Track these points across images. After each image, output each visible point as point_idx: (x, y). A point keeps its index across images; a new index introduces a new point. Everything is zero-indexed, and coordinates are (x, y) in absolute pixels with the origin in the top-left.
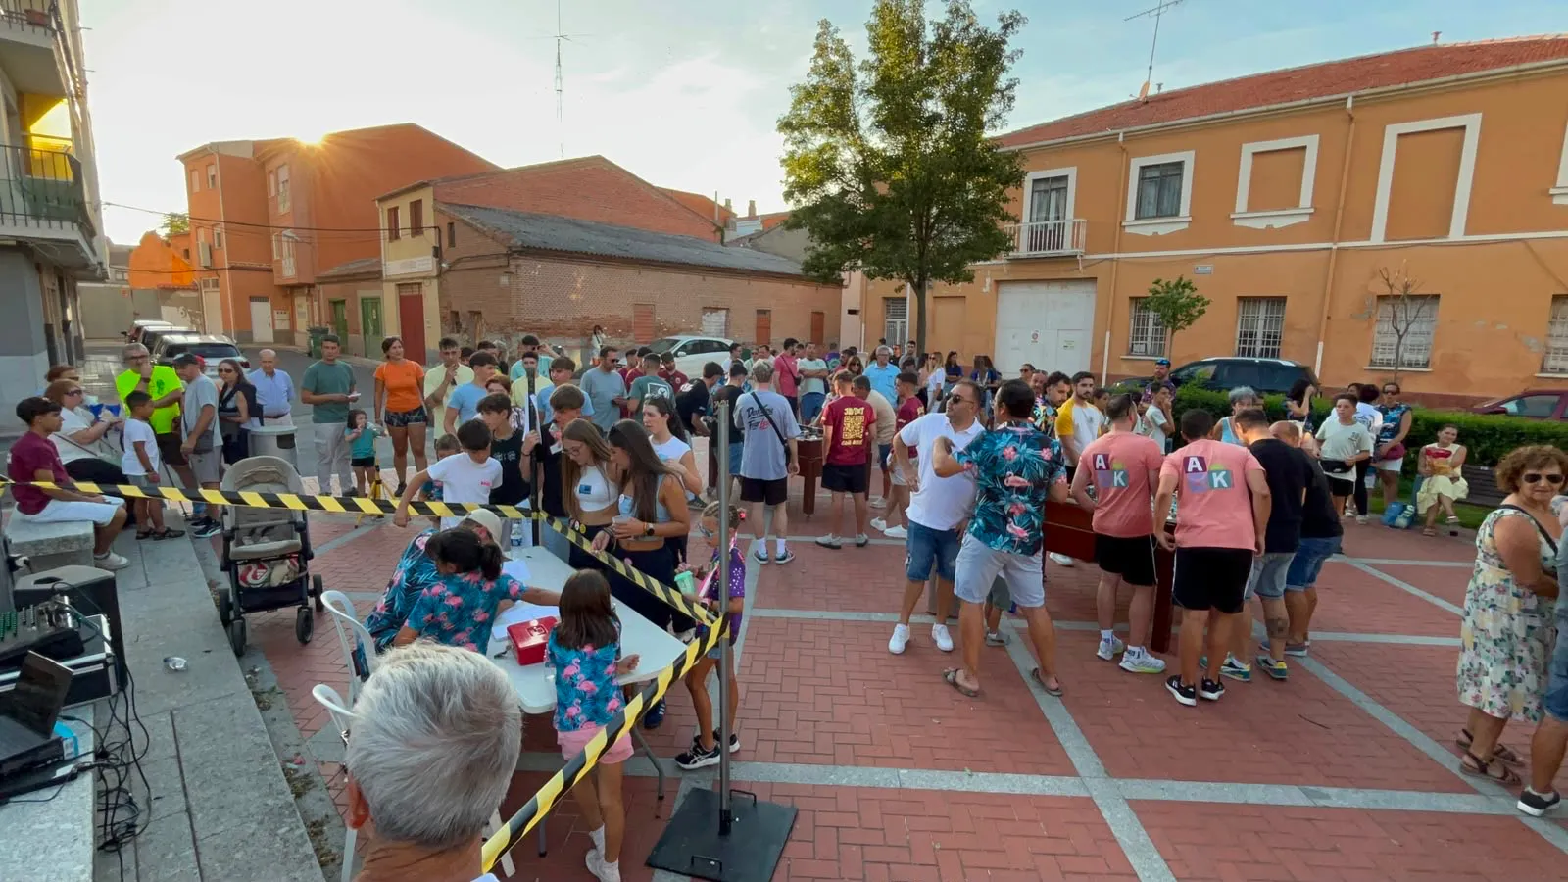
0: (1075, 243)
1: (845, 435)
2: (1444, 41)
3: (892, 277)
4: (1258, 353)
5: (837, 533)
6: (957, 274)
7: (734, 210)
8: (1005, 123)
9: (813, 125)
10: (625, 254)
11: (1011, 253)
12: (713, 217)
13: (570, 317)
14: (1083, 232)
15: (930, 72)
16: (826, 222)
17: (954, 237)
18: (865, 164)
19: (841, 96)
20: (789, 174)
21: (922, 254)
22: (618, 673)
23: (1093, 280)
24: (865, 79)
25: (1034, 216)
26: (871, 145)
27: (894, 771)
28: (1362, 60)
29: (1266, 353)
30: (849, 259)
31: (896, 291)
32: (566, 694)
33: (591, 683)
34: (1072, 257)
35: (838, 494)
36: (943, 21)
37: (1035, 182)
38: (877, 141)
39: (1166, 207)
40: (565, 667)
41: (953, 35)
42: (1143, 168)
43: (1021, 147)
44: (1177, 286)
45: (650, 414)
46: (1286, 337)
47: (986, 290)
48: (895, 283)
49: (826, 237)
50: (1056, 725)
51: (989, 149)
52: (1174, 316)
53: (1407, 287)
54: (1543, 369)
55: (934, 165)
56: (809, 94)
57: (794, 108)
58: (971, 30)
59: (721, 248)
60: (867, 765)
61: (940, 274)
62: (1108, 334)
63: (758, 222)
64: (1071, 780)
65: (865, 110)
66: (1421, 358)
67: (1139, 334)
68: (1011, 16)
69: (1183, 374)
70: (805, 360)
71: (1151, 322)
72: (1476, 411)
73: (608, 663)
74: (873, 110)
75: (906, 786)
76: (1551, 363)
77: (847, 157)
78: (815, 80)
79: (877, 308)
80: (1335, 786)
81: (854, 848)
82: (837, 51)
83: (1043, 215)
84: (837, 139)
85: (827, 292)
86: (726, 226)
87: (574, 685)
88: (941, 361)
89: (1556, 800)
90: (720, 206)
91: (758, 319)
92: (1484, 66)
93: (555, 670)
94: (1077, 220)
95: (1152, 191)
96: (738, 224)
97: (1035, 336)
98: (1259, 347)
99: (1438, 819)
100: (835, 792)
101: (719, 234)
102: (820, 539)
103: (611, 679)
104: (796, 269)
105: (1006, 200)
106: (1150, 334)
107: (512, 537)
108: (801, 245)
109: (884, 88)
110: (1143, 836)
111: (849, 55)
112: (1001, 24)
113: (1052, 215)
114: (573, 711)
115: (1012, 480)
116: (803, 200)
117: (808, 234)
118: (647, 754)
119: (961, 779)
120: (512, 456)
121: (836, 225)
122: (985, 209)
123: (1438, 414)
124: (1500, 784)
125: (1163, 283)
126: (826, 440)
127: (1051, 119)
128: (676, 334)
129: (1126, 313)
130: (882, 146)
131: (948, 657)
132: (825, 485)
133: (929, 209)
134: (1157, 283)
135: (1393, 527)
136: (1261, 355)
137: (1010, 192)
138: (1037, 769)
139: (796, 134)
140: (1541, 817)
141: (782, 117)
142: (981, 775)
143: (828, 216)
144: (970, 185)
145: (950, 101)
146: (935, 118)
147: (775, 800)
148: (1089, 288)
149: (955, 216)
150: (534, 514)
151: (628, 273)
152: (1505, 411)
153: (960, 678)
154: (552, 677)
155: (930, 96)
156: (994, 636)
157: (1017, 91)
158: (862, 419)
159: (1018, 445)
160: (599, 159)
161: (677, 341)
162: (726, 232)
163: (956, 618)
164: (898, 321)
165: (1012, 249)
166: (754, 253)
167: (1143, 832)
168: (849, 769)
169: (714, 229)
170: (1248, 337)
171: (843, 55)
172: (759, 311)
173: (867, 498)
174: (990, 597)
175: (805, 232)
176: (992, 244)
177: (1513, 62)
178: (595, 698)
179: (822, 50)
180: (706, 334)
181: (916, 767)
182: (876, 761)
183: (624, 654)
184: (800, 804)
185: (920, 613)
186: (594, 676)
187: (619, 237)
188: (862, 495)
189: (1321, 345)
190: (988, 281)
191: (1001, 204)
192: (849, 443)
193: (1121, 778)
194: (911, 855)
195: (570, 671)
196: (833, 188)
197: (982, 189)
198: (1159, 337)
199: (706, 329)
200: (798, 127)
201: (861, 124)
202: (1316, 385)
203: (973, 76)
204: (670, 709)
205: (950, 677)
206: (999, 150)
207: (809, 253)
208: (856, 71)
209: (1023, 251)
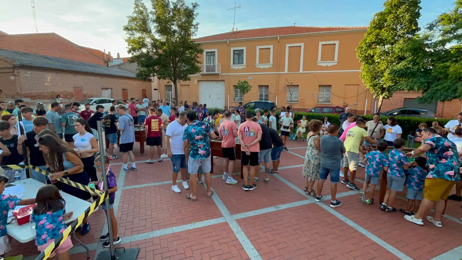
0: (218, 70)
1: (152, 128)
2: (296, 25)
3: (166, 79)
4: (264, 99)
5: (152, 159)
6: (186, 78)
7: (112, 56)
8: (196, 35)
9: (135, 29)
10: (69, 69)
11: (201, 73)
12: (104, 58)
13: (46, 92)
14: (220, 67)
15: (172, 17)
16: (143, 61)
17: (184, 67)
18: (154, 43)
19: (144, 22)
20: (129, 45)
21: (174, 72)
22: (64, 219)
23: (224, 80)
24: (152, 17)
25: (207, 62)
26: (156, 38)
27: (171, 228)
28: (280, 28)
29: (265, 99)
30: (152, 73)
31: (168, 83)
32: (41, 232)
33: (52, 225)
34: (218, 74)
35: (152, 147)
36: (175, 2)
37: (207, 52)
38: (157, 36)
39: (240, 62)
40: (39, 221)
41: (178, 7)
42: (234, 51)
43: (201, 42)
44: (244, 82)
45: (78, 126)
46: (270, 96)
47: (195, 83)
48: (167, 80)
49: (143, 66)
50: (217, 204)
51: (192, 42)
52: (244, 90)
53: (292, 83)
54: (318, 102)
55: (175, 45)
56: (134, 19)
57: (129, 23)
58: (184, 6)
59: (107, 68)
60: (163, 228)
61: (180, 78)
62: (229, 95)
63: (121, 60)
64: (221, 218)
65: (153, 27)
66: (296, 100)
67: (236, 95)
68: (195, 4)
69: (247, 105)
70: (138, 104)
71: (239, 92)
72: (307, 112)
73: (59, 216)
74: (155, 27)
75: (175, 232)
76: (319, 100)
77: (148, 41)
78: (135, 15)
79: (163, 88)
80: (281, 204)
81: (158, 255)
82: (142, 7)
83: (209, 62)
84: (145, 35)
85: (146, 83)
86: (109, 61)
87: (43, 227)
88: (183, 104)
89: (322, 197)
90: (106, 54)
91: (123, 93)
92: (304, 32)
93: (35, 224)
94: (218, 64)
95: (237, 57)
96: (114, 60)
97: (210, 96)
98: (264, 98)
99: (301, 207)
100: (152, 240)
101: (106, 64)
102: (147, 161)
103: (61, 222)
104: (134, 76)
105: (198, 57)
106: (239, 95)
107: (15, 177)
108: (135, 68)
109: (158, 20)
110: (240, 229)
111: (146, 9)
112: (192, 6)
113: (212, 62)
114: (44, 237)
115: (197, 137)
116: (135, 53)
117: (137, 65)
118: (81, 245)
119: (191, 226)
120: (12, 145)
121: (146, 62)
122: (192, 59)
123: (300, 113)
124: (313, 196)
125: (241, 81)
126: (146, 130)
127: (210, 35)
128: (92, 97)
129: (232, 89)
130: (159, 38)
131: (187, 191)
132: (147, 144)
133: (176, 58)
134: (239, 81)
135: (292, 140)
136: (264, 100)
137: (199, 55)
138: (212, 217)
139: (130, 32)
140: (319, 202)
141: (125, 26)
142: (197, 223)
143: (143, 59)
144: (187, 52)
145: (179, 26)
146: (175, 31)
147: (132, 247)
148: (222, 83)
149: (184, 61)
150: (26, 167)
151: (71, 76)
152: (312, 112)
153: (191, 196)
154: (34, 227)
155: (173, 25)
156: (200, 182)
157: (199, 26)
158: (158, 123)
159: (195, 128)
160: (53, 34)
161: (92, 100)
162: (109, 63)
163: (189, 179)
164: (170, 92)
165: (200, 71)
166: (120, 70)
167: (240, 227)
168: (157, 231)
169: (104, 62)
170: (261, 95)
171: (144, 8)
172: (123, 89)
173: (162, 147)
174: (198, 171)
175: (136, 64)
176: (195, 70)
177: (309, 32)
178: (54, 230)
179: (137, 6)
180: (104, 97)
181: (178, 225)
182: (165, 227)
183: (67, 211)
184: (140, 246)
185: (179, 179)
186: (53, 222)
187: (65, 63)
188: (160, 146)
189: (277, 97)
190: (196, 80)
191: (197, 58)
192: (154, 130)
193: (234, 214)
194: (177, 252)
195: (42, 222)
196: (144, 50)
197: (191, 53)
198: (241, 96)
199: (104, 96)
200: (131, 30)
201: (152, 31)
202: (276, 107)
203: (185, 20)
204: (92, 227)
205: (188, 197)
206: (195, 43)
207: (138, 71)
208: (149, 14)
209: (205, 72)
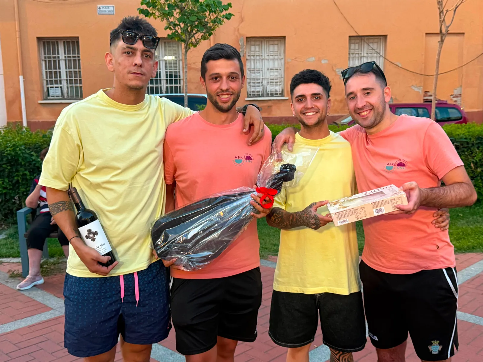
4: (164, 90)
29: (170, 90)
62: (21, 78)
66: (278, 89)
67: (53, 77)
71: (62, 64)
98: (163, 85)
106: (64, 77)
198: (74, 80)
